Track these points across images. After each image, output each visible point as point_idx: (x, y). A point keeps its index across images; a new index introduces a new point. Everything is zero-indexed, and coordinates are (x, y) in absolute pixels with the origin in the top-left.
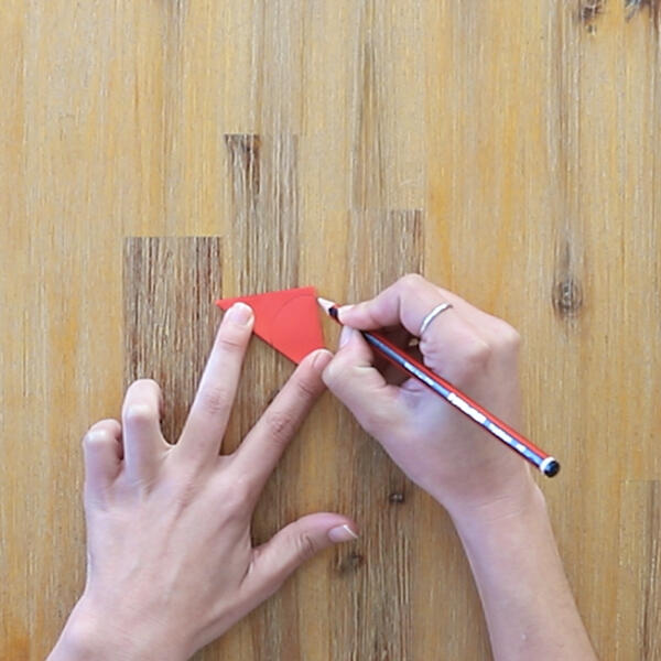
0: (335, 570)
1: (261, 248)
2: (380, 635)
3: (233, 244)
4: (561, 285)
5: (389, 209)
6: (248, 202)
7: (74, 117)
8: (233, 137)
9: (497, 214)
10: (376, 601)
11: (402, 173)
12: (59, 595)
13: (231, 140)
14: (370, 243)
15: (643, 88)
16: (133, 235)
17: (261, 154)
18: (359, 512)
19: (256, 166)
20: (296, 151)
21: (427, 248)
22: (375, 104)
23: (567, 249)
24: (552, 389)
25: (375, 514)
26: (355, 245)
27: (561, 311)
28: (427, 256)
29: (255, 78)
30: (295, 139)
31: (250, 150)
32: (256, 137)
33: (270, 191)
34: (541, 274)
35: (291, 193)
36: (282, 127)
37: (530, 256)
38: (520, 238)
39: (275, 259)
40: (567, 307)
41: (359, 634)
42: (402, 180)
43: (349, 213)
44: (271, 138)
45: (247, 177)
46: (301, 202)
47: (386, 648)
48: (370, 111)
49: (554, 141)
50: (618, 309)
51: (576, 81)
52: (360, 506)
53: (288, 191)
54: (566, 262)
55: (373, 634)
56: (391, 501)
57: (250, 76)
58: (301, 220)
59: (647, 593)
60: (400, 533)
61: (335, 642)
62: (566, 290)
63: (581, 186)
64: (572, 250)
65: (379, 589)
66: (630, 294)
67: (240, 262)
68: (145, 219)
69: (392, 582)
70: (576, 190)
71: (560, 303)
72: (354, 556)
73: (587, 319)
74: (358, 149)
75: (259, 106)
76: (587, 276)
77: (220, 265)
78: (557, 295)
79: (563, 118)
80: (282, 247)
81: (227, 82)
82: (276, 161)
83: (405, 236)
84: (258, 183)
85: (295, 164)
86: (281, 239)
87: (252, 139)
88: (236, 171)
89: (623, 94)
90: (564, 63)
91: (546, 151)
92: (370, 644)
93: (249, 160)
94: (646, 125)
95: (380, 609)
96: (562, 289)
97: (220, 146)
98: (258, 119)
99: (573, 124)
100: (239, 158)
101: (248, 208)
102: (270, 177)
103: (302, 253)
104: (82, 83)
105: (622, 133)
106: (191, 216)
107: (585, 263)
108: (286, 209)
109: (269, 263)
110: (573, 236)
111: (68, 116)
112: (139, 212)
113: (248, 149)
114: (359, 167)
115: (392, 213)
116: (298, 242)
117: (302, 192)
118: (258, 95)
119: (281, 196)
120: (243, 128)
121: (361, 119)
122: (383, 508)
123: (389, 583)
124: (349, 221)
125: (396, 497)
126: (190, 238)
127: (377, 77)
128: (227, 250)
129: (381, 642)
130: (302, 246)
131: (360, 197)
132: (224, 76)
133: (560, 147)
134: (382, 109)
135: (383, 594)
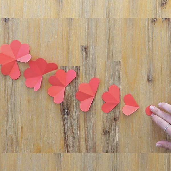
0: (103, 134)
1: (88, 68)
2: (112, 147)
3: (82, 68)
4: (149, 76)
5: (114, 61)
6: (85, 59)
7: (50, 42)
8: (82, 46)
9: (136, 62)
10: (111, 140)
11: (117, 53)
12: (47, 139)
13: (82, 47)
14: (110, 67)
15: (165, 36)
16: (62, 66)
17: (88, 49)
18: (108, 122)
19: (87, 52)
20: (95, 49)
21: (122, 69)
22: (111, 39)
23: (150, 69)
24: (147, 97)
25: (111, 123)
26: (107, 68)
27: (149, 81)
28: (122, 70)
29: (87, 34)
30: (95, 46)
31: (86, 49)
32: (87, 46)
33: (90, 57)
34: (145, 74)
35: (94, 57)
36: (92, 44)
37: (143, 70)
38: (141, 66)
39: (91, 71)
40: (150, 80)
41: (108, 147)
42: (117, 54)
43: (106, 61)
44: (90, 46)
45: (85, 54)
46: (96, 59)
47: (113, 150)
48: (110, 41)
49: (148, 47)
50: (160, 81)
51: (152, 34)
52: (108, 121)
53: (93, 57)
54: (150, 71)
55: (111, 147)
56: (114, 120)
57: (86, 33)
58: (96, 63)
59: (167, 138)
60: (116, 126)
61: (103, 149)
62: (150, 77)
63: (153, 56)
64: (151, 69)
65: (112, 138)
66: (163, 78)
67: (84, 71)
68: (64, 62)
69: (115, 136)
70: (152, 57)
71: (149, 80)
72: (107, 131)
73: (154, 83)
74: (108, 48)
75: (88, 40)
76: (154, 74)
77: (80, 72)
78: (148, 78)
79: (149, 42)
80: (92, 68)
81: (81, 35)
82: (91, 51)
83: (117, 66)
84: (87, 55)
85: (95, 51)
86: (92, 67)
87: (86, 47)
88: (83, 53)
89: (162, 37)
90: (150, 31)
91: (146, 49)
92: (110, 149)
93: (85, 50)
94: (166, 43)
95: (112, 142)
96: (149, 77)
97: (80, 48)
98: (87, 42)
99: (151, 44)
100: (83, 50)
101: (85, 60)
102: (90, 54)
103: (96, 69)
104: (52, 35)
105: (161, 45)
106: (74, 62)
107: (154, 72)
108: (93, 60)
109: (90, 71)
110: (151, 66)
111: (49, 42)
112: (63, 61)
113: (85, 48)
114: (108, 52)
115: (115, 61)
116: (95, 67)
117: (96, 57)
118: (87, 38)
119: (92, 58)
120: (84, 44)
121: (108, 42)
122: (113, 121)
123: (114, 137)
124: (106, 63)
125: (115, 119)
126: (74, 67)
127: (112, 34)
128: (81, 69)
129: (112, 149)
130: (96, 68)
131: (108, 58)
132: (80, 34)
133: (149, 48)
134: (113, 40)
135: (113, 139)
